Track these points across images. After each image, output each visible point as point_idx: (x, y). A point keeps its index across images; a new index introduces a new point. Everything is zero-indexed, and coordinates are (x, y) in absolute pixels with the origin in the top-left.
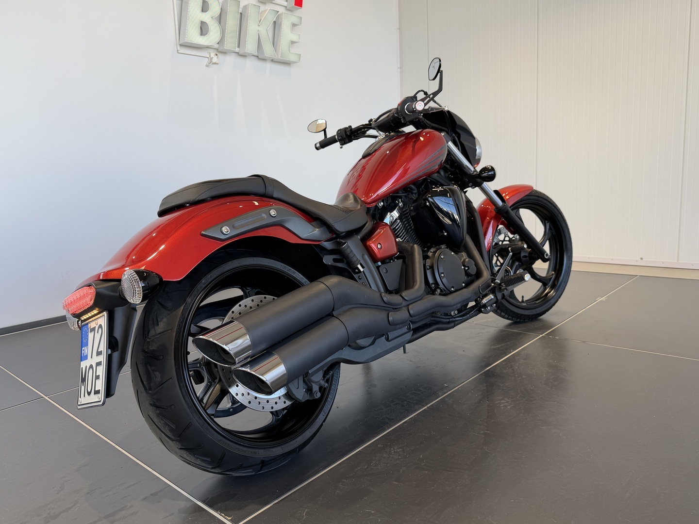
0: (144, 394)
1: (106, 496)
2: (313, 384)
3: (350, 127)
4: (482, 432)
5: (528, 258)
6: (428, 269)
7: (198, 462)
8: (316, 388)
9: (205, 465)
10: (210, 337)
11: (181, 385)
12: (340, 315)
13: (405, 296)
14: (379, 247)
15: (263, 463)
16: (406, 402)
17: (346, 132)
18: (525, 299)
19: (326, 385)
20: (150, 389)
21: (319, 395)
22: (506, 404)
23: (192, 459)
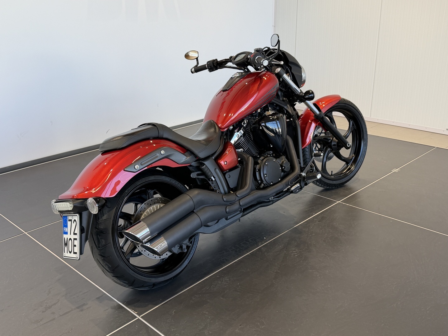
0: (95, 250)
1: (74, 298)
2: (183, 245)
3: (217, 59)
4: (275, 271)
5: (336, 146)
6: (257, 171)
7: (122, 283)
8: (184, 247)
9: (125, 284)
10: (130, 231)
11: (115, 246)
12: (197, 212)
13: (238, 194)
14: (225, 163)
15: (154, 285)
16: (238, 249)
17: (213, 64)
18: (333, 173)
19: (190, 245)
20: (99, 247)
21: (186, 250)
22: (295, 253)
23: (119, 281)
